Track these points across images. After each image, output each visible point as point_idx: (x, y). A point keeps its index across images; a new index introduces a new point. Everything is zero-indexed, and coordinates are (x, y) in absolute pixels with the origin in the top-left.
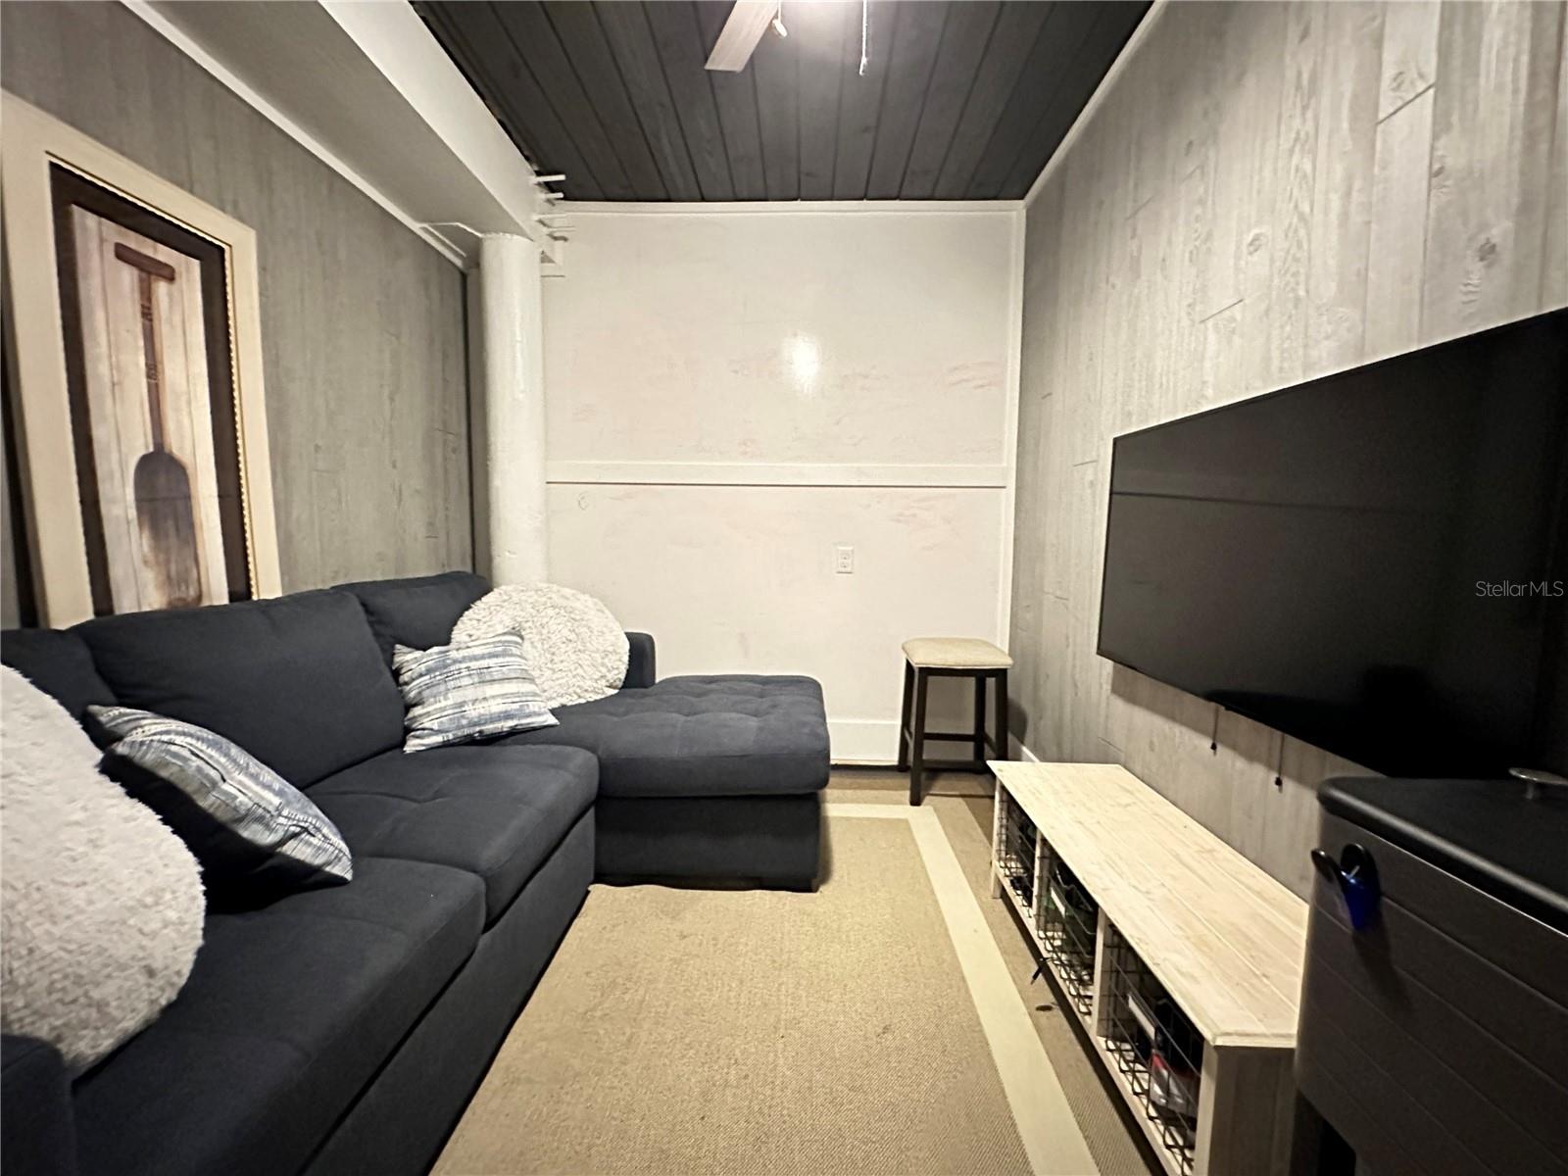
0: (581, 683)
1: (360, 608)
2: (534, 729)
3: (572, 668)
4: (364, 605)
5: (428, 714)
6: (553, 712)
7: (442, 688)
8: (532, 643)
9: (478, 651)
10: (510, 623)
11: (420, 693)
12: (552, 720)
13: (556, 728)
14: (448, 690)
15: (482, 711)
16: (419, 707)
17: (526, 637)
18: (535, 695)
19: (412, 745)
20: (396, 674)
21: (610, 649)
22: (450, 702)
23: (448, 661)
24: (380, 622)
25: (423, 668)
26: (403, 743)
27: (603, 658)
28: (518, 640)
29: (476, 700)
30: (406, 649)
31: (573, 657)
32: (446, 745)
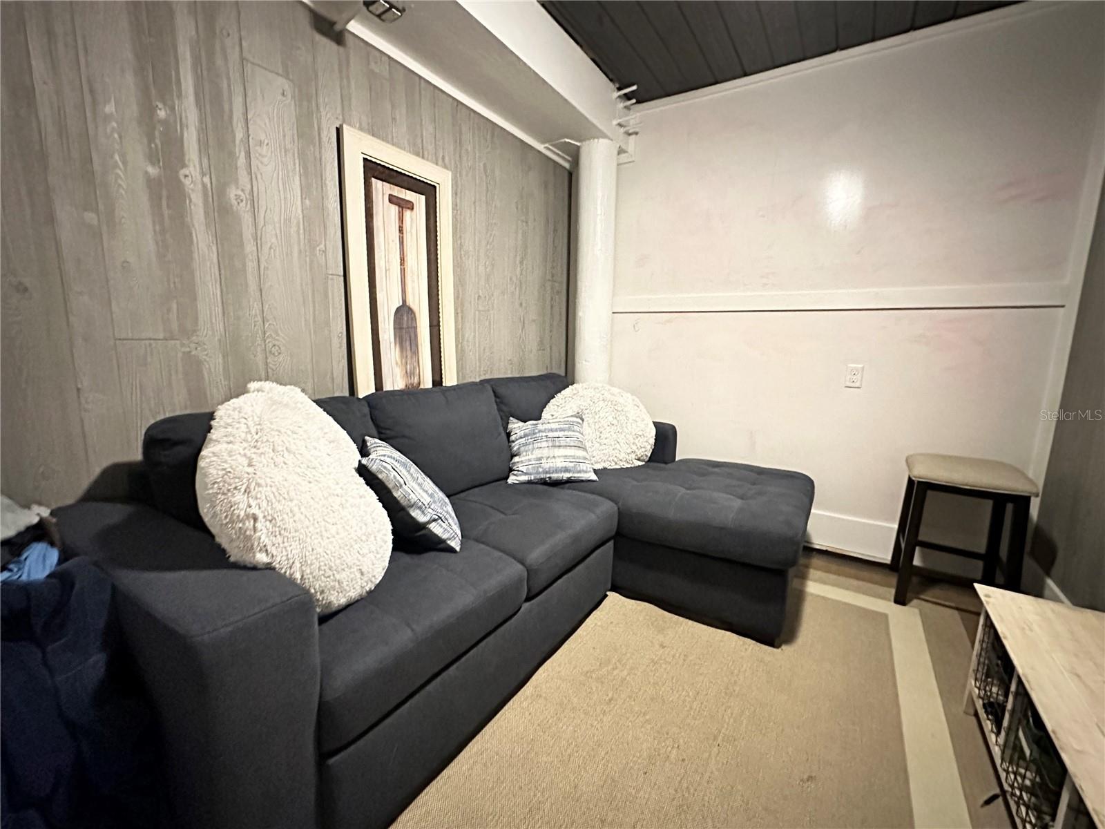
0: (618, 455)
1: (492, 394)
2: (582, 481)
3: (613, 444)
4: (494, 392)
5: (522, 462)
6: (596, 471)
7: (531, 447)
8: (588, 424)
9: (554, 426)
10: (576, 410)
11: (519, 448)
12: (594, 477)
13: (595, 483)
14: (533, 449)
15: (551, 465)
16: (518, 457)
17: (585, 420)
18: (586, 459)
19: (512, 479)
20: (509, 435)
21: (640, 433)
22: (534, 456)
23: (537, 431)
24: (502, 403)
25: (522, 433)
26: (507, 477)
27: (634, 439)
28: (581, 421)
29: (549, 457)
30: (515, 421)
31: (615, 436)
32: (529, 482)
